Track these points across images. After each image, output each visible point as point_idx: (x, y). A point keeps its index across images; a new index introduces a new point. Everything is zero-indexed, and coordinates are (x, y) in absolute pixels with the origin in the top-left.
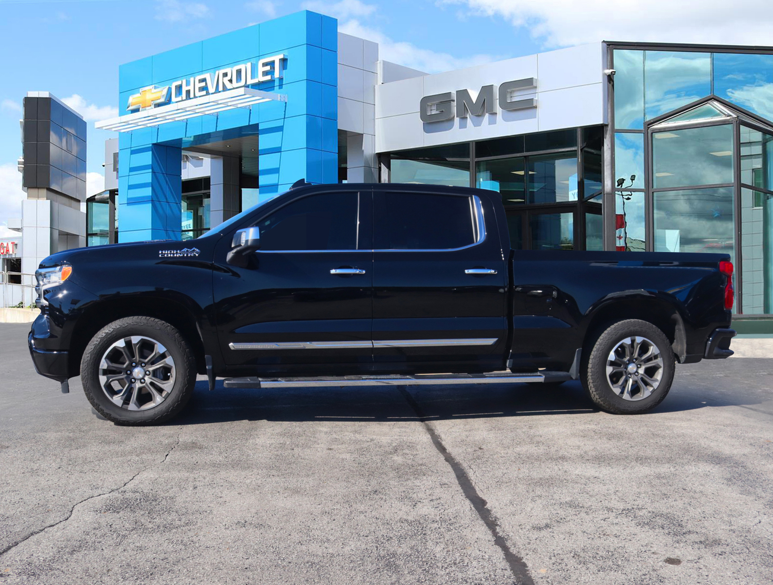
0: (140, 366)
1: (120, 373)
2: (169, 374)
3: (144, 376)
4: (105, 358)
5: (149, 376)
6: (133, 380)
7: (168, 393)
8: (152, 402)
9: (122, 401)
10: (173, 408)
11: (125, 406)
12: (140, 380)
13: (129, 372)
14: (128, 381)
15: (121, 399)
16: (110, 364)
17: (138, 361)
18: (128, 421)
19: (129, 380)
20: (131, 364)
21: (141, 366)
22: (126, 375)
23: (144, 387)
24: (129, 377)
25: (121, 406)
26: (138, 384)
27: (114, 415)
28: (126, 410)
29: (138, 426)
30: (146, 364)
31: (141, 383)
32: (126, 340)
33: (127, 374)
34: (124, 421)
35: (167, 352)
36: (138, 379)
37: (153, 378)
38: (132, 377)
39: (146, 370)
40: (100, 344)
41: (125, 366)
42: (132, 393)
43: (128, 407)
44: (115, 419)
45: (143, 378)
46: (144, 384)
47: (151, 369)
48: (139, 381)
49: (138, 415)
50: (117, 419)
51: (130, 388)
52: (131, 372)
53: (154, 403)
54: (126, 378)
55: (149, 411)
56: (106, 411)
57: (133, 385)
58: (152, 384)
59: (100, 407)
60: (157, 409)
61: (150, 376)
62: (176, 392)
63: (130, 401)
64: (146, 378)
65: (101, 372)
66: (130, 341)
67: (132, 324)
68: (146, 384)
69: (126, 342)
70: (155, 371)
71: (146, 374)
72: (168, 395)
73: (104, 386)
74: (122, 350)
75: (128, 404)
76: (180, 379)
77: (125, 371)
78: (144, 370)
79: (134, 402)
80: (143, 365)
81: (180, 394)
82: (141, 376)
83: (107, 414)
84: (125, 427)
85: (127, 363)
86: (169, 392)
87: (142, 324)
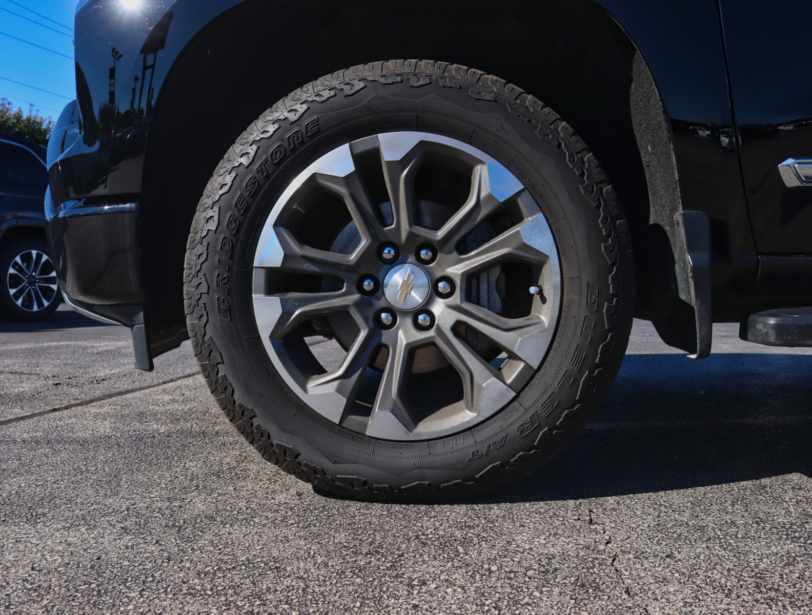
0: (411, 259)
1: (335, 285)
2: (533, 290)
3: (429, 301)
4: (275, 226)
5: (449, 301)
6: (383, 315)
7: (528, 366)
8: (461, 403)
9: (342, 401)
10: (550, 430)
11: (354, 420)
12: (415, 314)
13: (368, 285)
14: (366, 320)
15: (339, 390)
16: (296, 248)
17: (404, 236)
18: (365, 483)
19: (371, 315)
20: (375, 251)
21: (418, 257)
22: (357, 296)
23: (430, 344)
24: (371, 305)
25: (337, 421)
26: (406, 333)
27: (309, 456)
28: (359, 436)
29: (408, 502)
30: (435, 248)
31: (419, 327)
32: (358, 150)
33: (361, 290)
34: (351, 482)
35: (526, 194)
36: (405, 313)
37: (467, 306)
38: (381, 304)
39: (439, 274)
40: (255, 167)
41: (353, 257)
42: (382, 371)
43: (365, 426)
44: (315, 471)
45: (425, 309)
46: (431, 333)
47: (456, 270)
48: (409, 321)
49: (407, 459)
50: (323, 472)
51: (373, 344)
52: (379, 286)
53: (471, 407)
54: (358, 305)
55: (451, 443)
56: (278, 438)
57: (386, 337)
58: (460, 329)
59: (256, 422)
60: (483, 435)
61: (456, 299)
62: (562, 364)
63: (372, 401)
64: (439, 308)
65: (258, 279)
66: (375, 153)
67: (383, 80)
68: (439, 331)
69: (357, 158)
70: (471, 277)
71: (435, 293)
72: (529, 376)
73: (272, 337)
74: (342, 190)
75: (367, 412)
76: (580, 311)
77: (356, 277)
78: (429, 273)
79: (390, 404)
80: (424, 254)
81: (581, 372)
82: (417, 297)
83: (285, 451)
84: (354, 507)
85: (364, 243)
86: (535, 365)
87: (421, 82)
